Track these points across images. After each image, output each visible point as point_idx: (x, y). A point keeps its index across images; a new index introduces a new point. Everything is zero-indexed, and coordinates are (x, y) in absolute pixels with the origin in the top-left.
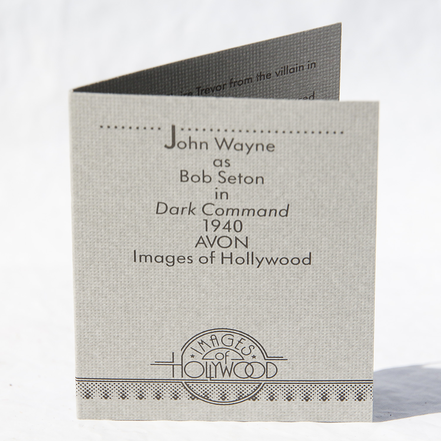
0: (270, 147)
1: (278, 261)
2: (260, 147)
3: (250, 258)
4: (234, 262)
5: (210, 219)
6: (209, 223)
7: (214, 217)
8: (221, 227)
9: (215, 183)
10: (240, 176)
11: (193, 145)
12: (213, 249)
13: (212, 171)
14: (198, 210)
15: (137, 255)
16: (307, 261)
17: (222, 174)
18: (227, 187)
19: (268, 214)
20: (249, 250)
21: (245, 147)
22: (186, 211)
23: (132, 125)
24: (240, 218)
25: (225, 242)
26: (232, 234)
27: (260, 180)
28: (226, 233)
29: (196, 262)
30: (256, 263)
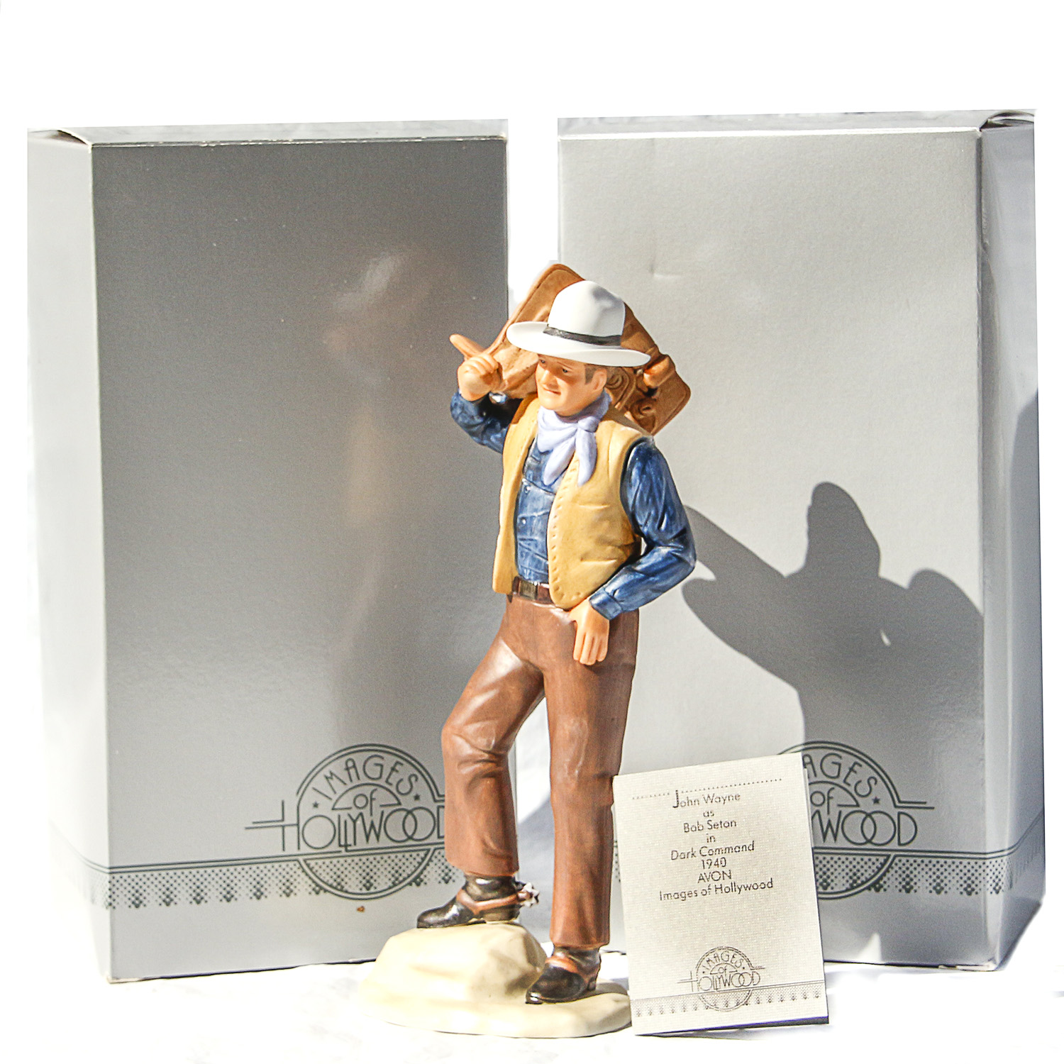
0: (737, 797)
1: (752, 888)
2: (731, 798)
3: (734, 888)
4: (724, 891)
5: (705, 859)
6: (705, 862)
7: (708, 857)
8: (713, 864)
9: (706, 831)
10: (721, 822)
11: (690, 803)
12: (709, 883)
13: (703, 821)
14: (697, 854)
15: (662, 894)
16: (770, 885)
17: (710, 822)
18: (714, 832)
19: (741, 849)
20: (732, 880)
21: (722, 800)
22: (690, 855)
23: (651, 794)
24: (724, 855)
25: (716, 876)
26: (720, 869)
27: (733, 824)
28: (716, 869)
29: (699, 894)
30: (738, 890)
